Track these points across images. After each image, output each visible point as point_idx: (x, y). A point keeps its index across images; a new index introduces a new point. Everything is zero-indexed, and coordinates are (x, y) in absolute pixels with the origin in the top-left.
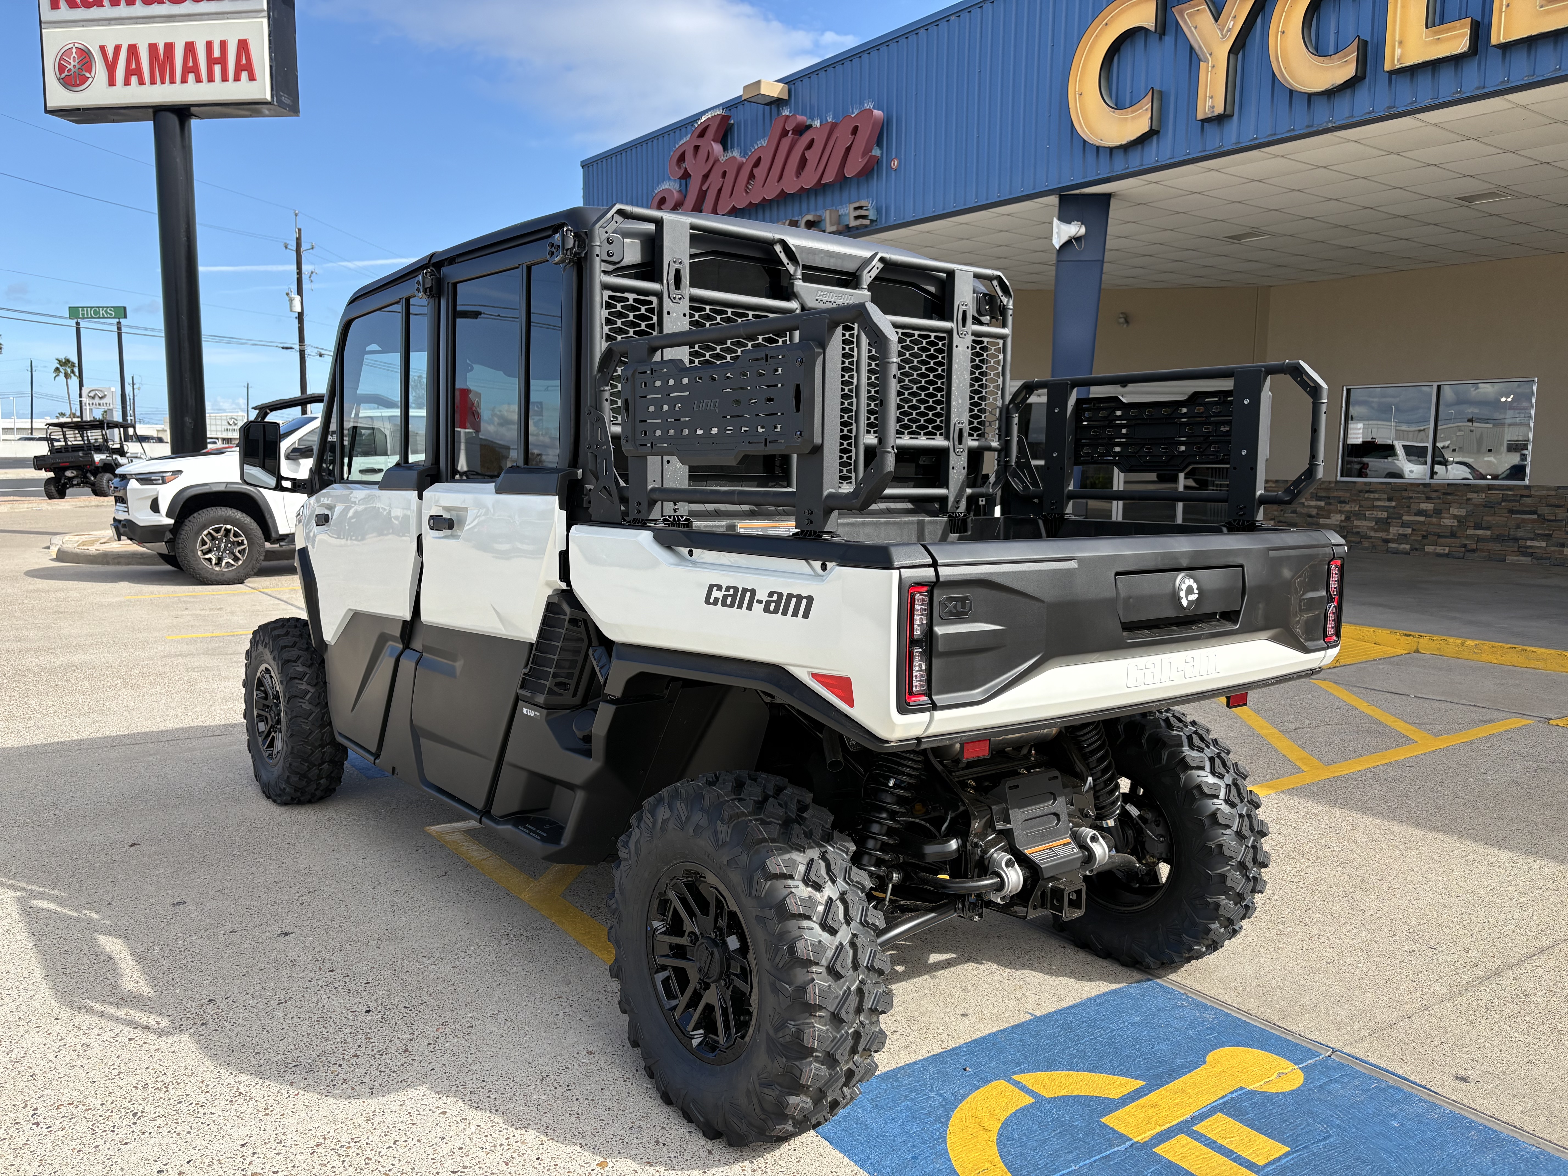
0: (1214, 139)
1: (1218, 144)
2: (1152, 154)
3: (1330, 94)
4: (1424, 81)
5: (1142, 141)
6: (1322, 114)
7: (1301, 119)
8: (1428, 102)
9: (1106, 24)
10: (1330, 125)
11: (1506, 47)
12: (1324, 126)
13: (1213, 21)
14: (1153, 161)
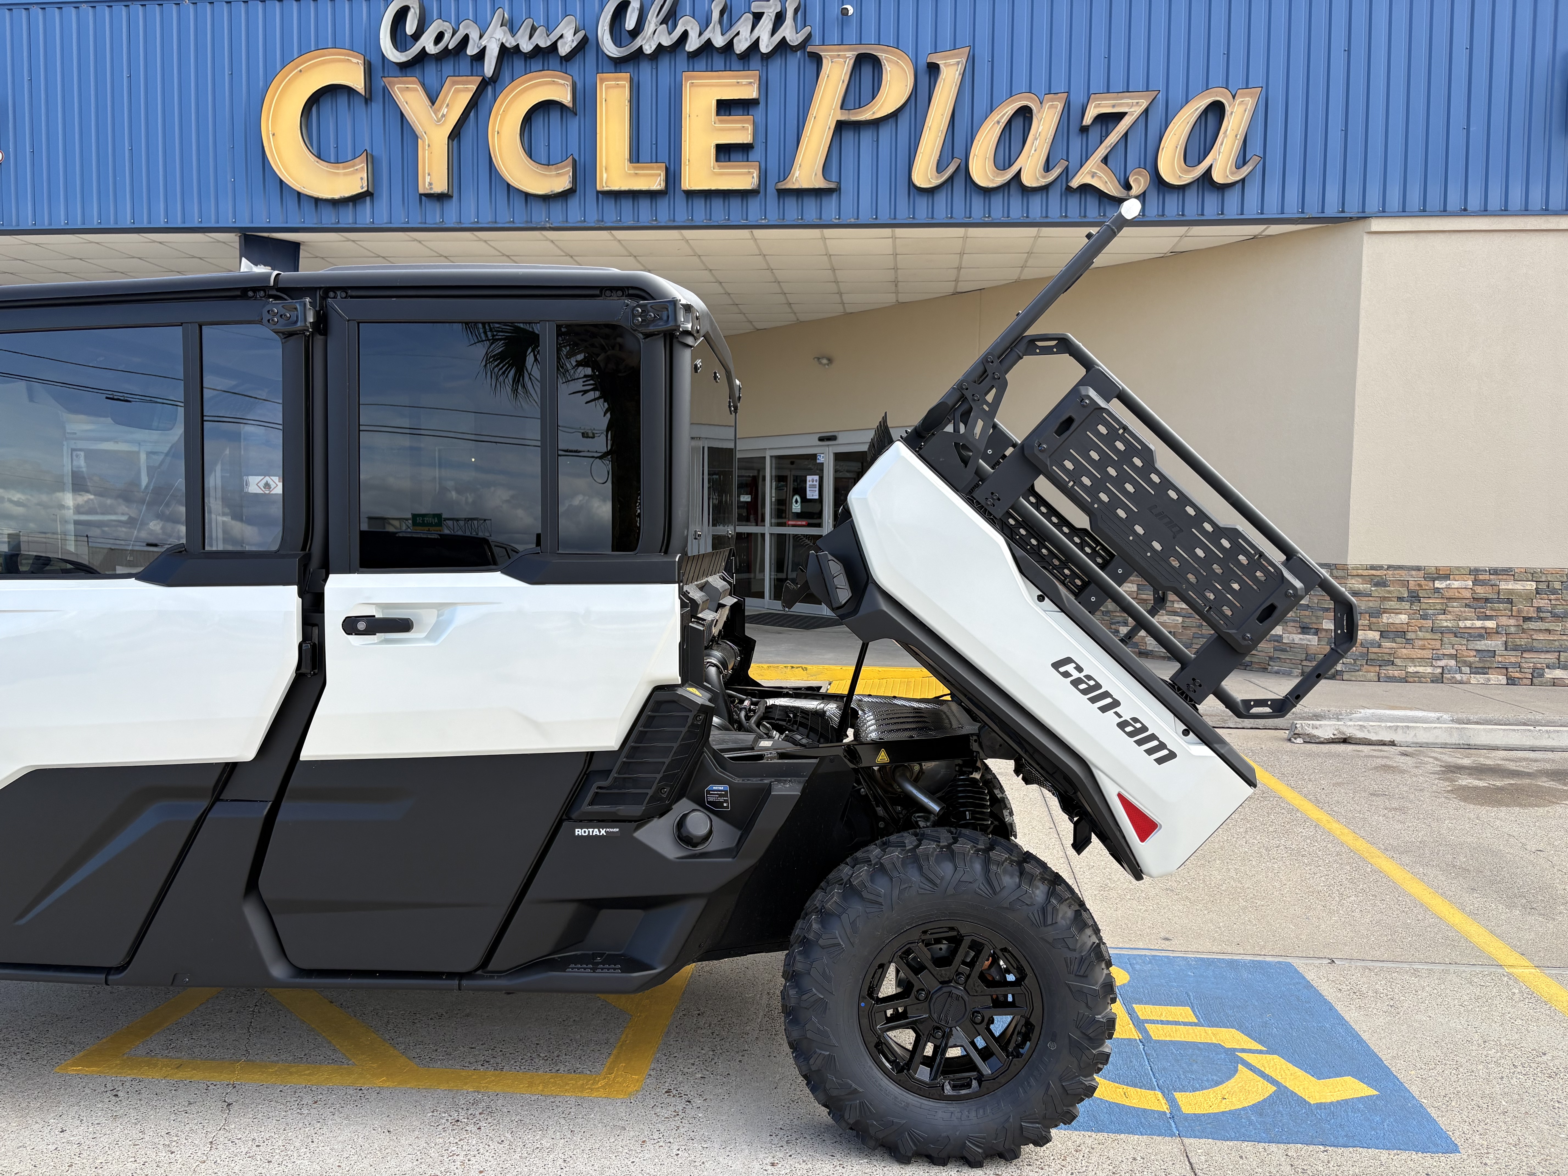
0: (434, 214)
1: (438, 219)
2: (365, 214)
3: (546, 198)
4: (627, 205)
5: (355, 200)
6: (539, 213)
7: (520, 214)
8: (631, 223)
9: (301, 71)
10: (548, 225)
11: (691, 194)
12: (542, 225)
13: (427, 102)
14: (368, 222)
